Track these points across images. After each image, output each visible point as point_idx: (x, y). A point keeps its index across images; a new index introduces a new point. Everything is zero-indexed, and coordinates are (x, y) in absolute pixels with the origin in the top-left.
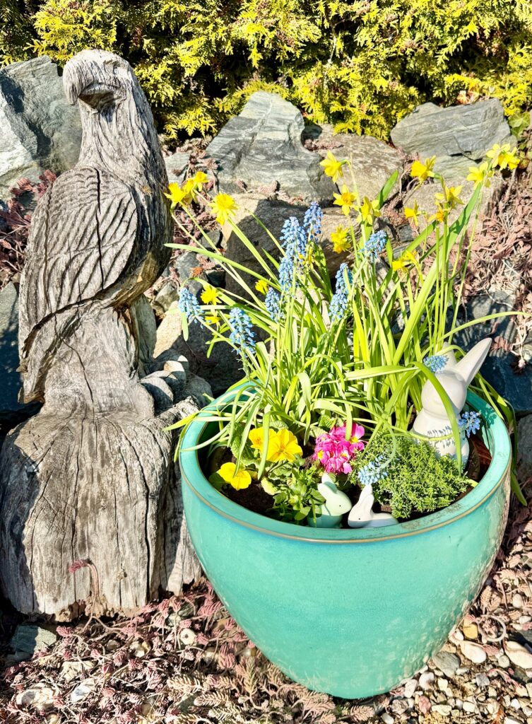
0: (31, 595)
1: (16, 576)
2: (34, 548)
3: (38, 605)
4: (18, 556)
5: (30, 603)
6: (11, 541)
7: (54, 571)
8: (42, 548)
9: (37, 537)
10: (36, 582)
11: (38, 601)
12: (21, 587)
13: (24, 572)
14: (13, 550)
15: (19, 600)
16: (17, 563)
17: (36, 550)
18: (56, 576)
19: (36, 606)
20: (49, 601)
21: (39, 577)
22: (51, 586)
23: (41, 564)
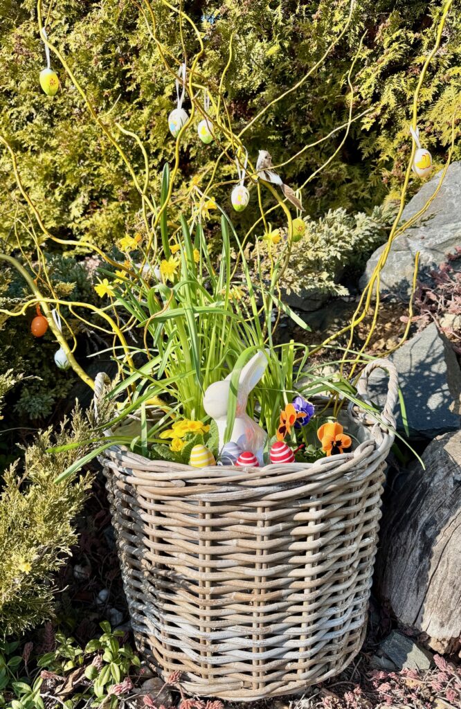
0: (418, 607)
1: (410, 579)
2: (443, 559)
3: (422, 621)
4: (421, 560)
5: (414, 615)
6: (419, 542)
7: (453, 593)
8: (451, 563)
9: (450, 549)
10: (430, 596)
11: (424, 616)
12: (411, 594)
13: (422, 579)
14: (417, 552)
15: (403, 606)
16: (417, 567)
17: (444, 562)
18: (453, 599)
19: (419, 620)
20: (435, 623)
21: (436, 592)
22: (445, 607)
23: (444, 579)
